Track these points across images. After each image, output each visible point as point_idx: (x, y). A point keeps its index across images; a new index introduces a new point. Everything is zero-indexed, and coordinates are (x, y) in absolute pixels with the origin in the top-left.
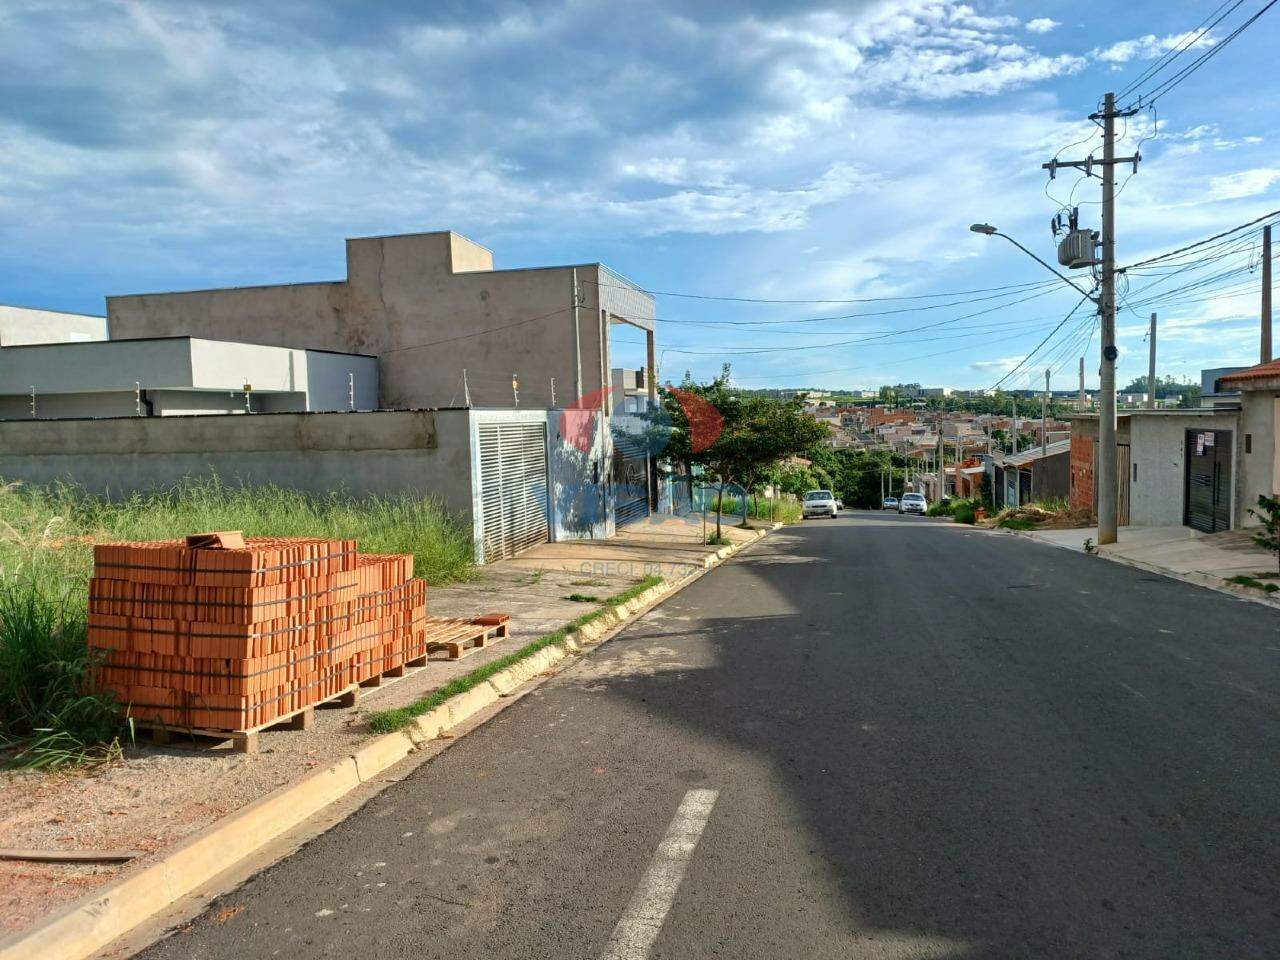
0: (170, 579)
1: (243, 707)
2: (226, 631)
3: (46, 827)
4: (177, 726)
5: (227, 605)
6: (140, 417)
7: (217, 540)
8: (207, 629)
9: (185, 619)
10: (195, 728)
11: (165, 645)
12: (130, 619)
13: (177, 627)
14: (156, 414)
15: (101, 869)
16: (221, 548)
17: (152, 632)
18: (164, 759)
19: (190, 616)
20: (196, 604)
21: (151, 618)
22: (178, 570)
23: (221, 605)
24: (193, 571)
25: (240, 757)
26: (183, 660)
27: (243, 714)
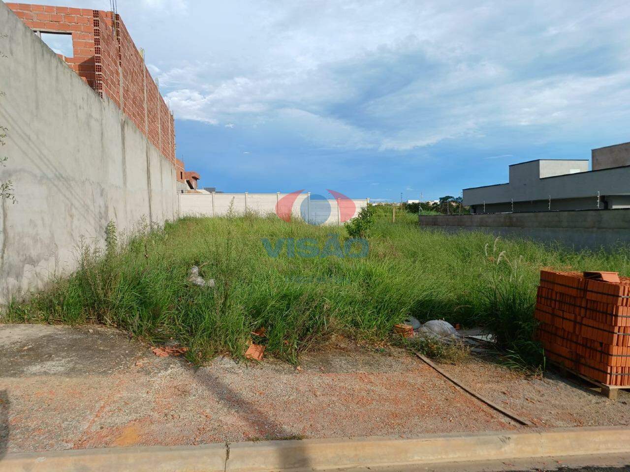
0: (573, 292)
1: (609, 372)
2: (601, 326)
3: (500, 394)
4: (572, 370)
5: (603, 313)
6: (599, 210)
7: (600, 276)
8: (591, 323)
9: (580, 315)
10: (581, 374)
11: (568, 326)
12: (553, 309)
13: (576, 318)
14: (609, 208)
15: (513, 423)
16: (603, 281)
17: (563, 318)
18: (562, 384)
19: (583, 314)
20: (586, 308)
21: (563, 311)
22: (577, 289)
23: (599, 312)
24: (585, 290)
25: (604, 399)
26: (577, 336)
27: (609, 376)
